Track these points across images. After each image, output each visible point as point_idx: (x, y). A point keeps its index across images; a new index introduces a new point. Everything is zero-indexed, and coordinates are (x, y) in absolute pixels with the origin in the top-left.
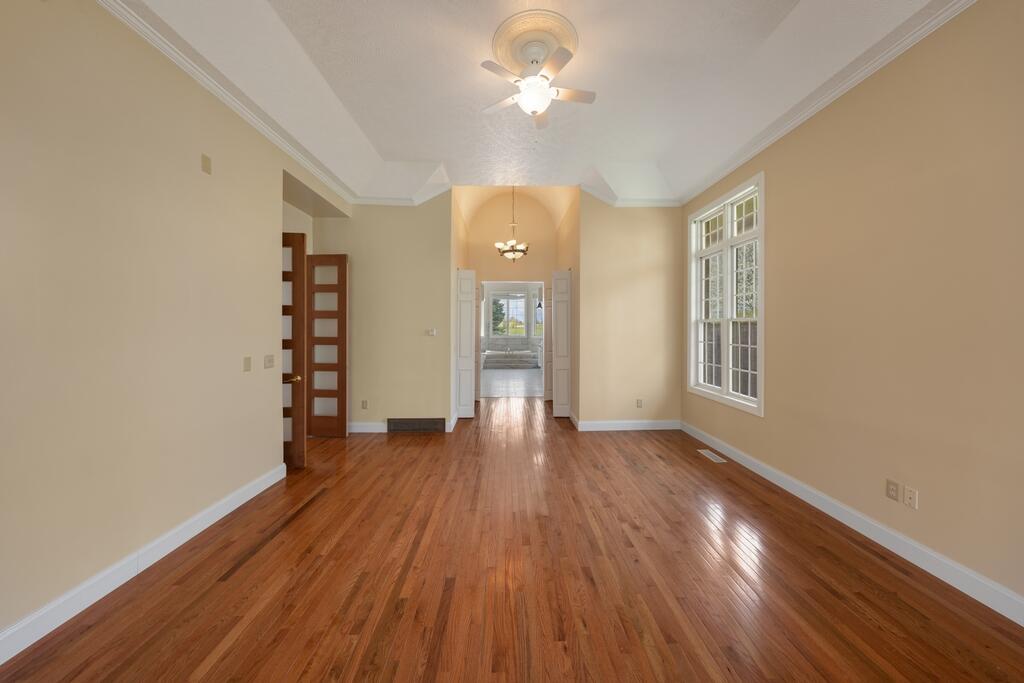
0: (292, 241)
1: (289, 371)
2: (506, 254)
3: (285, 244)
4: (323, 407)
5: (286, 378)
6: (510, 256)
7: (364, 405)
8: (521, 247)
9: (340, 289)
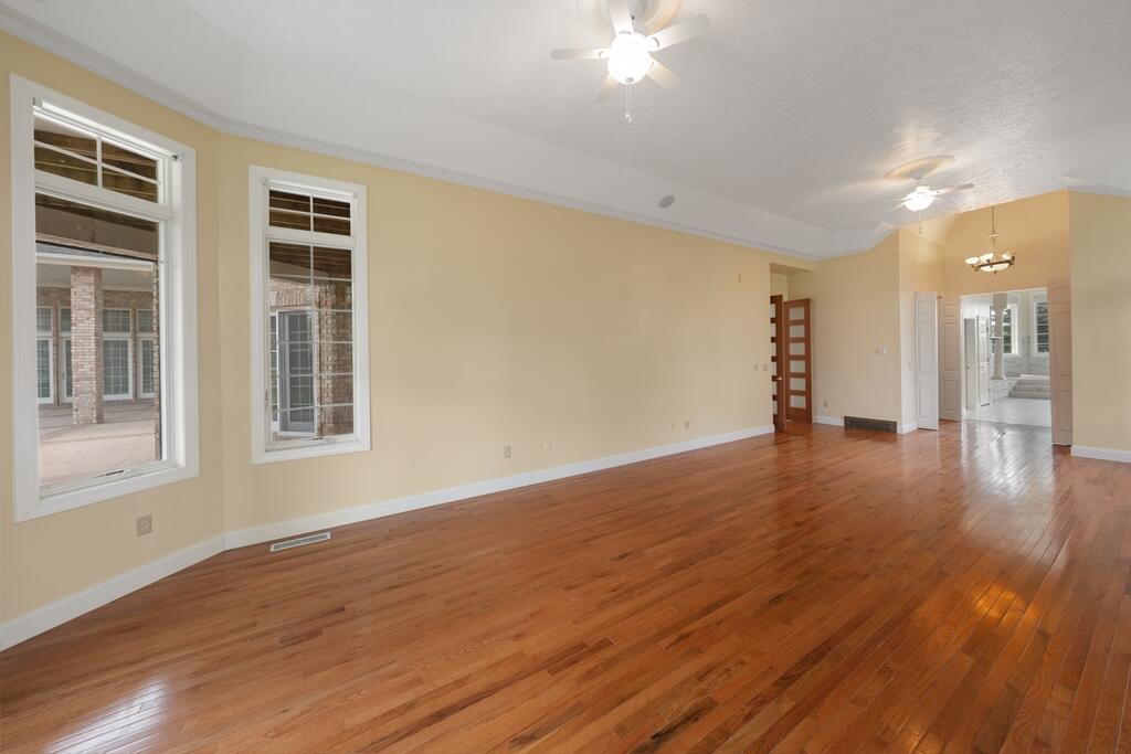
0: (775, 300)
1: (775, 374)
2: (983, 268)
3: (772, 302)
4: (797, 402)
5: (774, 378)
6: (987, 269)
7: (826, 404)
8: (1006, 257)
9: (807, 322)
